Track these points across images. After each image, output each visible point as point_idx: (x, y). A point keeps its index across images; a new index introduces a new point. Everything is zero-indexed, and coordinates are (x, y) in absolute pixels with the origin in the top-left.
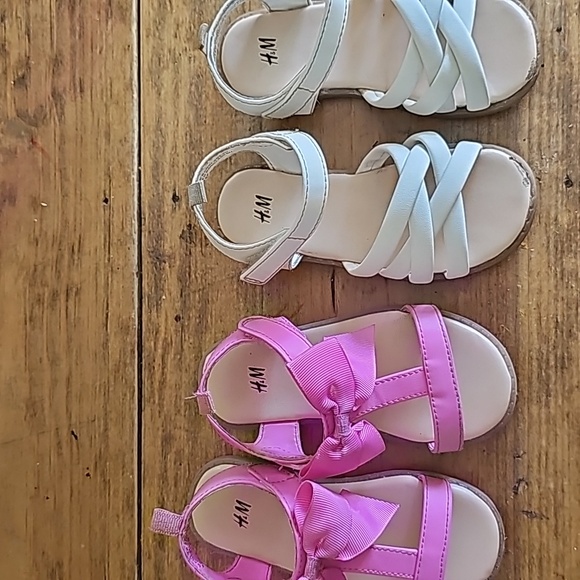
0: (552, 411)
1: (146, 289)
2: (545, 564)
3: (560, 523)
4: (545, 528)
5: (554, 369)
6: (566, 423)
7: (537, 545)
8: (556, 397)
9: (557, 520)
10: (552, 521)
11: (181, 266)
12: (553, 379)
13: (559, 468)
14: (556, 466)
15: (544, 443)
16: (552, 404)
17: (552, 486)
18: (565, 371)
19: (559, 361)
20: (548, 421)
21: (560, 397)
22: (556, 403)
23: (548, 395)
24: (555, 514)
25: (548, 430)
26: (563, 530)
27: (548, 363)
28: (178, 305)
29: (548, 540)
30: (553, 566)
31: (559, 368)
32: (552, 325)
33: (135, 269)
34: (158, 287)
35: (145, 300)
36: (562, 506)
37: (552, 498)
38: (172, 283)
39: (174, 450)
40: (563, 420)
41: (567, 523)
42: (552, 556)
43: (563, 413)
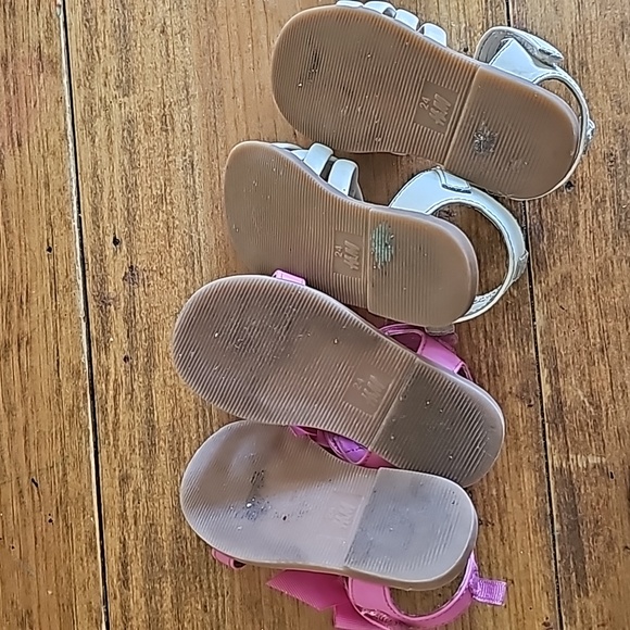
1: (93, 333)
2: (494, 570)
3: (505, 528)
4: (491, 535)
7: (485, 552)
9: (502, 527)
10: (498, 527)
11: (126, 308)
13: (500, 474)
14: (496, 473)
17: (494, 493)
18: (497, 378)
19: (491, 369)
24: (500, 520)
26: (509, 535)
27: (480, 373)
28: (125, 346)
29: (495, 546)
30: (501, 571)
31: (491, 376)
32: (481, 335)
33: (82, 314)
34: (105, 331)
35: (94, 343)
36: (505, 511)
37: (495, 504)
38: (118, 326)
39: (131, 489)
41: (512, 528)
42: (500, 562)
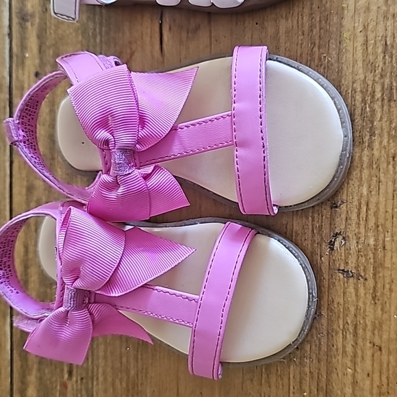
0: (376, 153)
1: (15, 49)
2: (360, 332)
3: (379, 285)
4: (362, 291)
5: (379, 103)
6: (391, 167)
7: (352, 309)
8: (381, 136)
9: (376, 283)
10: (370, 283)
12: (379, 115)
13: (381, 221)
14: (377, 219)
15: (365, 191)
16: (376, 145)
17: (372, 242)
18: (393, 104)
19: (387, 92)
20: (370, 165)
21: (386, 136)
22: (381, 143)
23: (372, 134)
24: (374, 275)
25: (370, 176)
26: (383, 294)
27: (373, 97)
28: (37, 61)
29: (365, 304)
30: (369, 334)
31: (386, 101)
32: (380, 50)
33: (6, 30)
34: (23, 47)
36: (382, 265)
37: (371, 255)
40: (388, 163)
41: (387, 286)
42: (369, 323)
43: (388, 155)
